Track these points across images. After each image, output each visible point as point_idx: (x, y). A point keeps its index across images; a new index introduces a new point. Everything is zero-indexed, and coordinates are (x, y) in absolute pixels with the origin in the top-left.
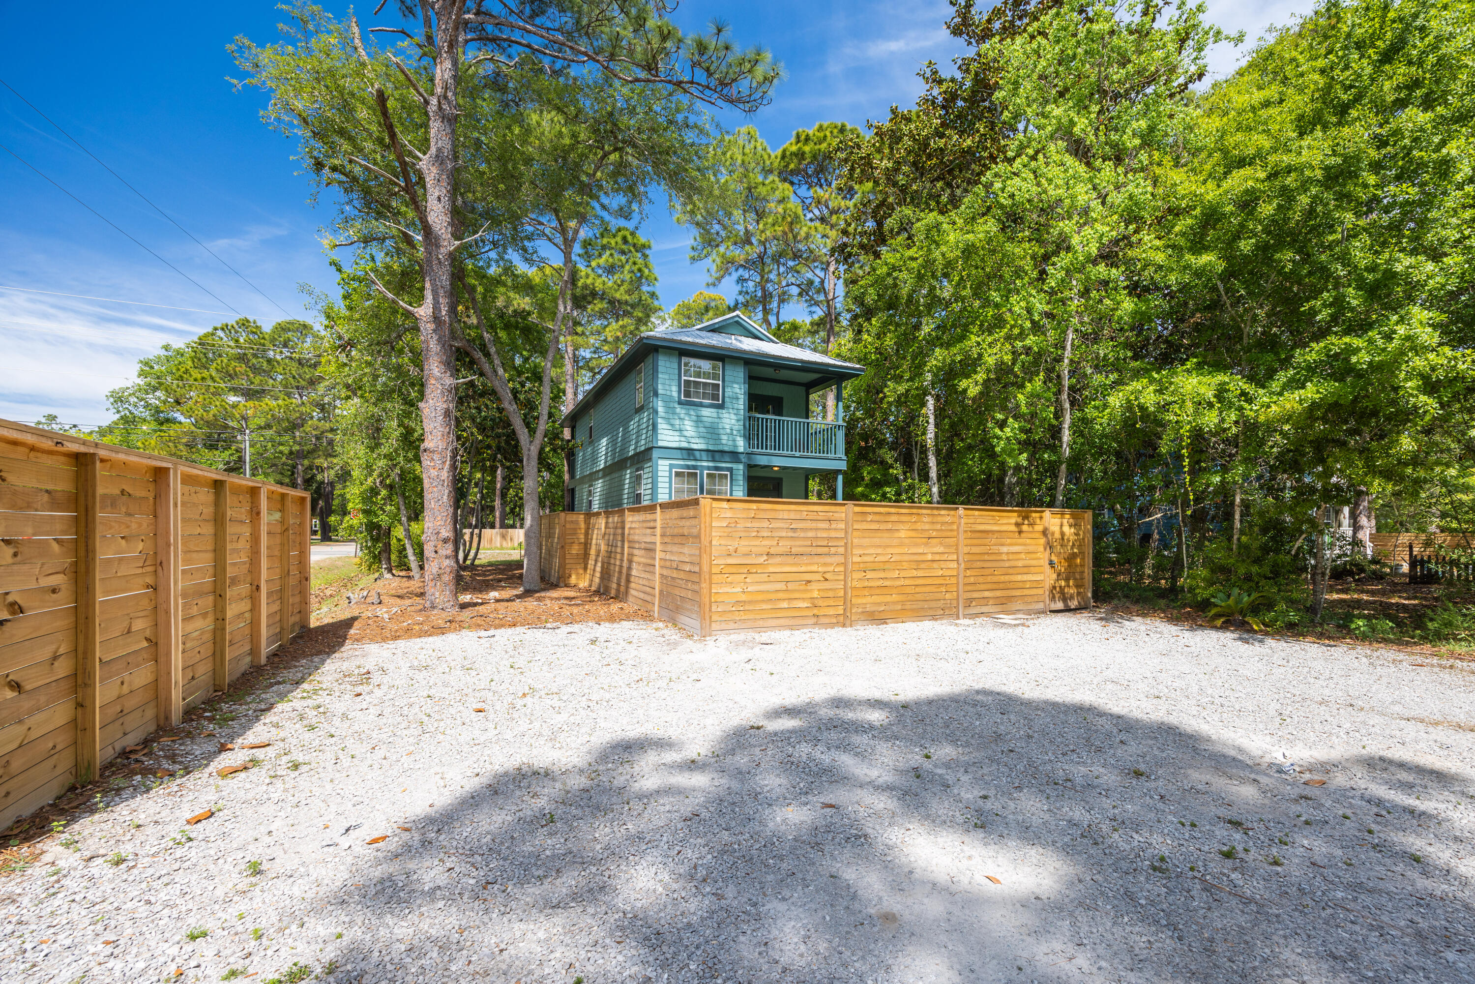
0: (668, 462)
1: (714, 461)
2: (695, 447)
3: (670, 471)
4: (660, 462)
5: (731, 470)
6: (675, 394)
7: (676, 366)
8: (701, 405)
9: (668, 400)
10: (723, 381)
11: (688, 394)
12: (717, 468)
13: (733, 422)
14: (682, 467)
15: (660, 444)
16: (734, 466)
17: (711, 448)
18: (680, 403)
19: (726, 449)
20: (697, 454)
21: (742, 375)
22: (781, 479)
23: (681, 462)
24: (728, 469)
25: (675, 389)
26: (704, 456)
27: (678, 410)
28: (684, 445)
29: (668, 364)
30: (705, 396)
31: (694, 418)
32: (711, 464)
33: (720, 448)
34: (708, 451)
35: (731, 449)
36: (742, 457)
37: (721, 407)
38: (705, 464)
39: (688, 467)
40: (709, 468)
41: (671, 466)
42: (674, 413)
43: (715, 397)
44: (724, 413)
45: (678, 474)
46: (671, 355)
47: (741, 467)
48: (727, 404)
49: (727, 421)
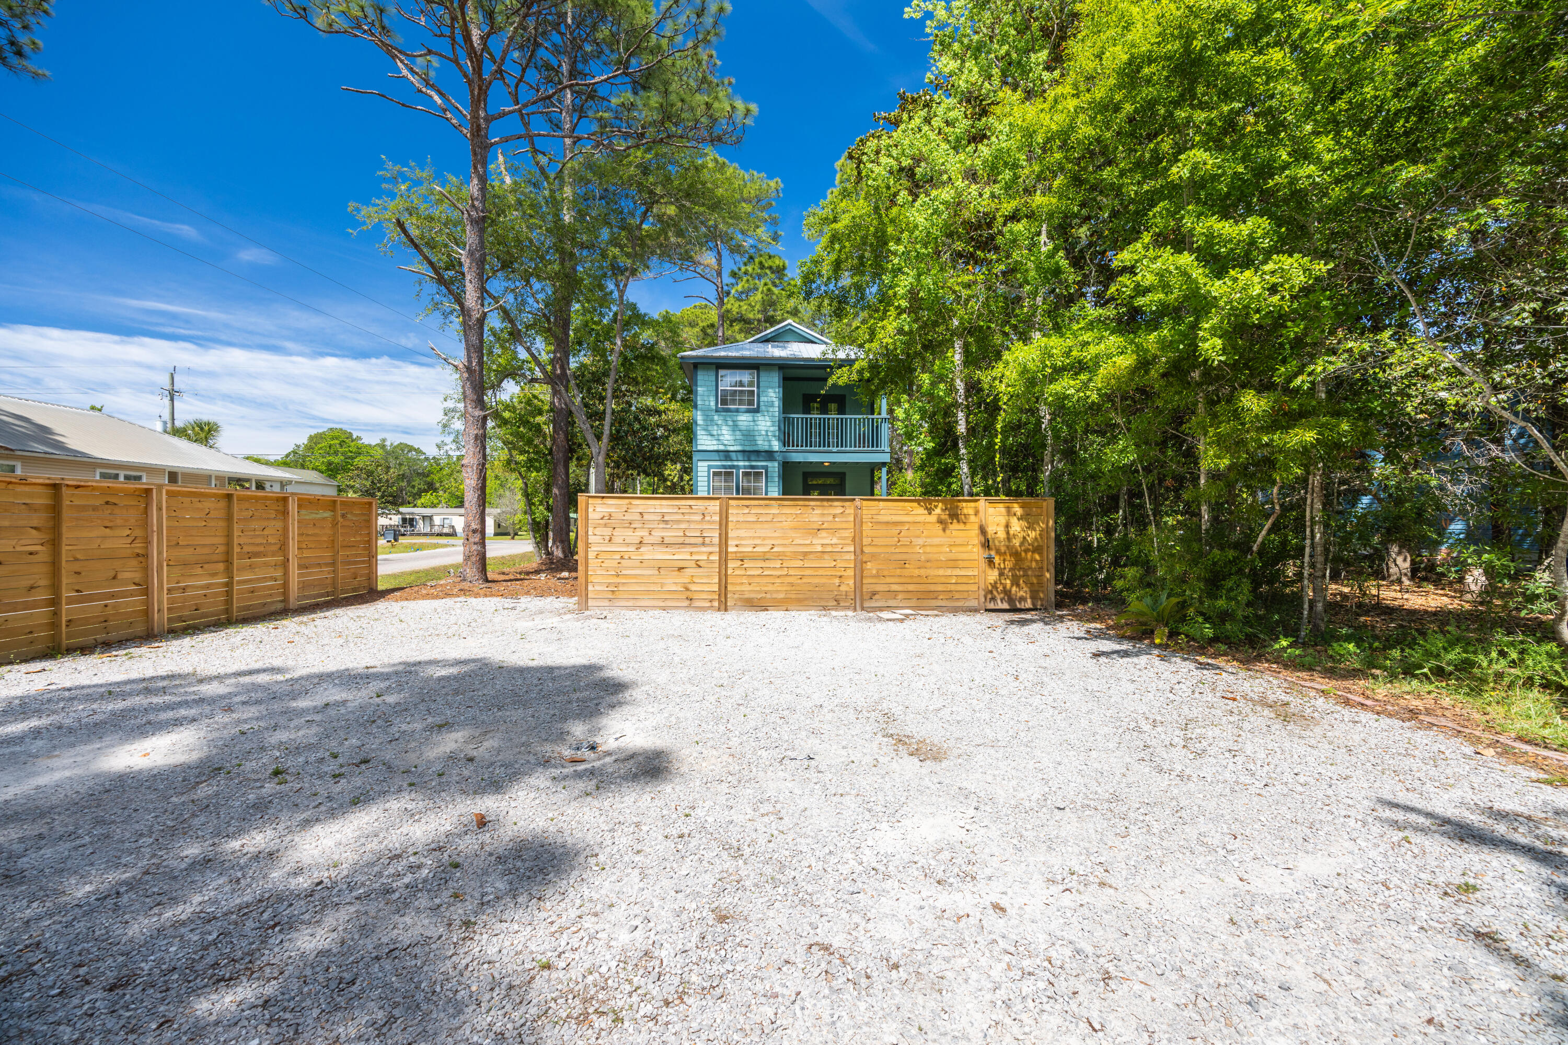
0: (706, 464)
1: (749, 460)
2: (731, 448)
3: (709, 472)
4: (700, 464)
5: (766, 468)
6: (713, 404)
7: (714, 378)
8: (737, 411)
9: (706, 412)
10: (758, 387)
11: (724, 402)
12: (752, 467)
13: (769, 424)
14: (718, 467)
15: (700, 448)
16: (769, 464)
17: (748, 448)
18: (717, 411)
19: (760, 448)
20: (733, 455)
21: (776, 379)
22: (844, 474)
23: (719, 463)
24: (763, 467)
25: (713, 399)
26: (740, 456)
27: (716, 418)
28: (721, 448)
29: (706, 378)
30: (741, 402)
31: (730, 423)
32: (747, 463)
33: (755, 448)
34: (743, 451)
35: (767, 448)
36: (776, 455)
37: (757, 411)
38: (741, 463)
39: (724, 467)
40: (745, 467)
41: (710, 467)
42: (712, 420)
43: (751, 403)
44: (759, 417)
45: (715, 474)
46: (708, 369)
47: (776, 464)
48: (762, 408)
49: (763, 423)
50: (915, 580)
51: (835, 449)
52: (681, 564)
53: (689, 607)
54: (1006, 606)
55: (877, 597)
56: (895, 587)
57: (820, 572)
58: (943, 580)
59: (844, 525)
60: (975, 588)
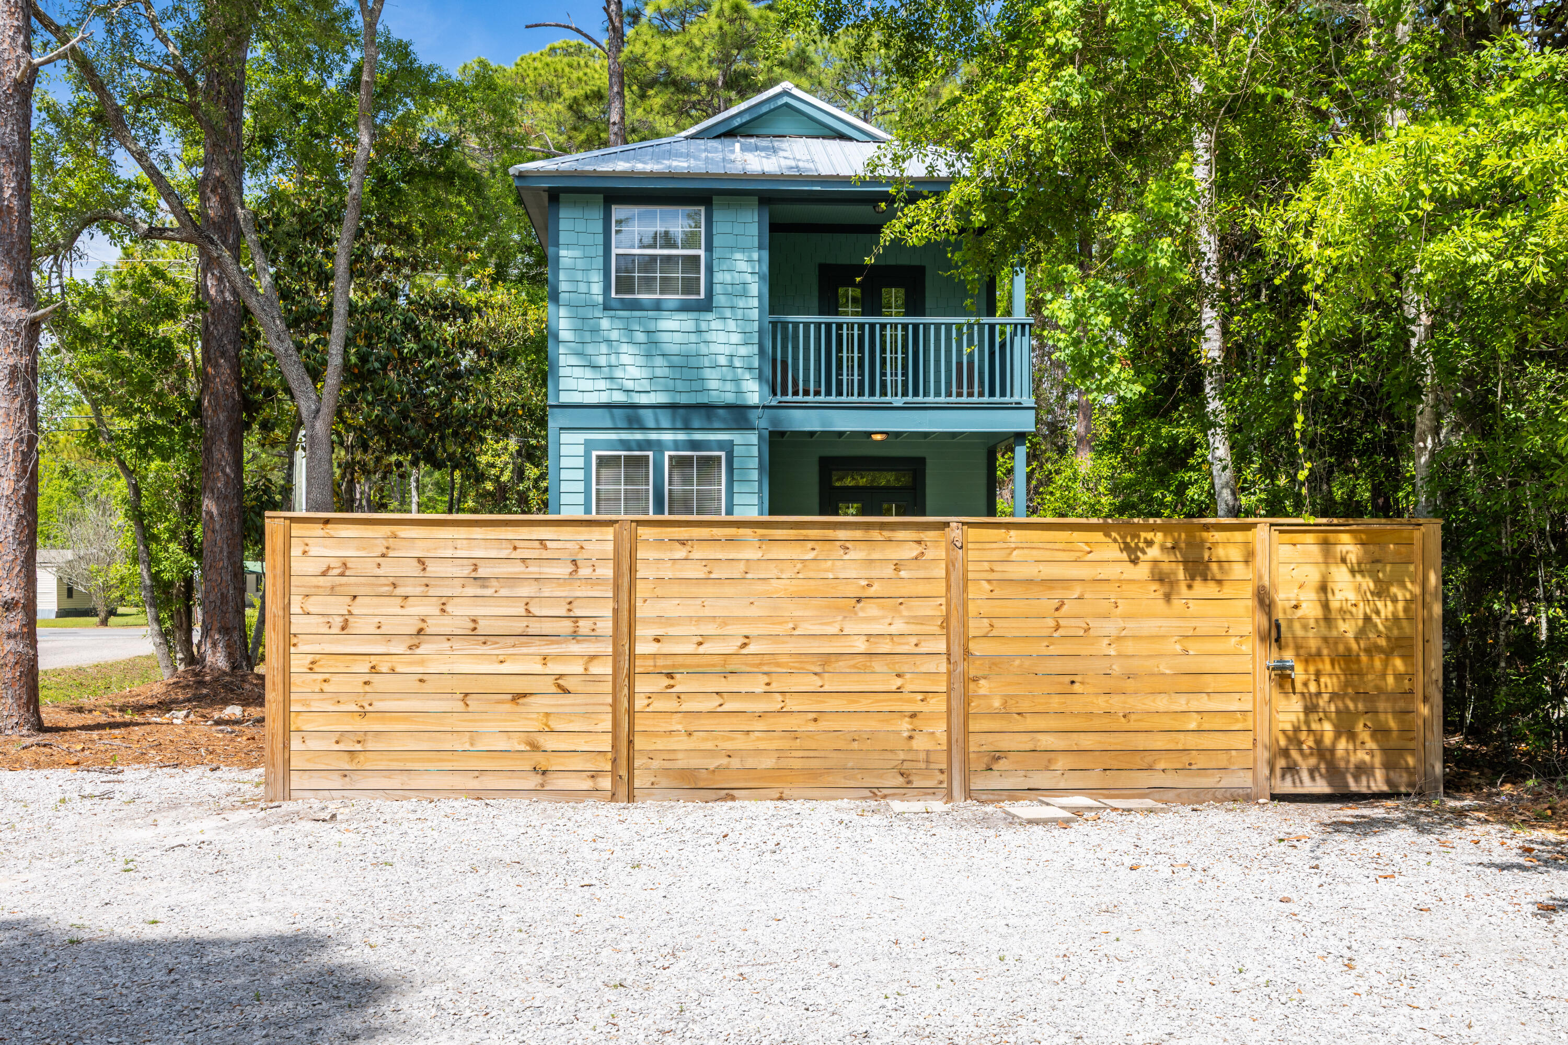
0: (581, 437)
1: (687, 428)
2: (644, 399)
3: (587, 456)
4: (565, 437)
5: (729, 447)
6: (597, 289)
7: (599, 227)
8: (657, 306)
9: (579, 309)
10: (709, 248)
11: (625, 285)
12: (694, 445)
13: (736, 338)
14: (610, 445)
15: (565, 398)
16: (736, 437)
17: (684, 399)
18: (606, 307)
19: (714, 397)
20: (648, 417)
21: (754, 229)
22: (921, 461)
23: (613, 436)
24: (721, 445)
25: (596, 278)
26: (665, 419)
27: (605, 324)
28: (619, 397)
29: (580, 226)
30: (667, 285)
31: (641, 337)
32: (681, 436)
33: (702, 399)
34: (672, 407)
35: (730, 398)
36: (753, 415)
37: (706, 306)
38: (667, 436)
39: (626, 445)
40: (677, 445)
41: (589, 446)
42: (595, 330)
43: (690, 286)
44: (711, 321)
45: (603, 462)
46: (587, 204)
47: (753, 438)
48: (720, 299)
49: (722, 337)
50: (1097, 724)
51: (899, 401)
52: (520, 685)
53: (540, 789)
54: (1321, 787)
55: (1002, 764)
56: (1047, 741)
57: (864, 704)
58: (1168, 723)
59: (921, 589)
60: (1244, 741)
